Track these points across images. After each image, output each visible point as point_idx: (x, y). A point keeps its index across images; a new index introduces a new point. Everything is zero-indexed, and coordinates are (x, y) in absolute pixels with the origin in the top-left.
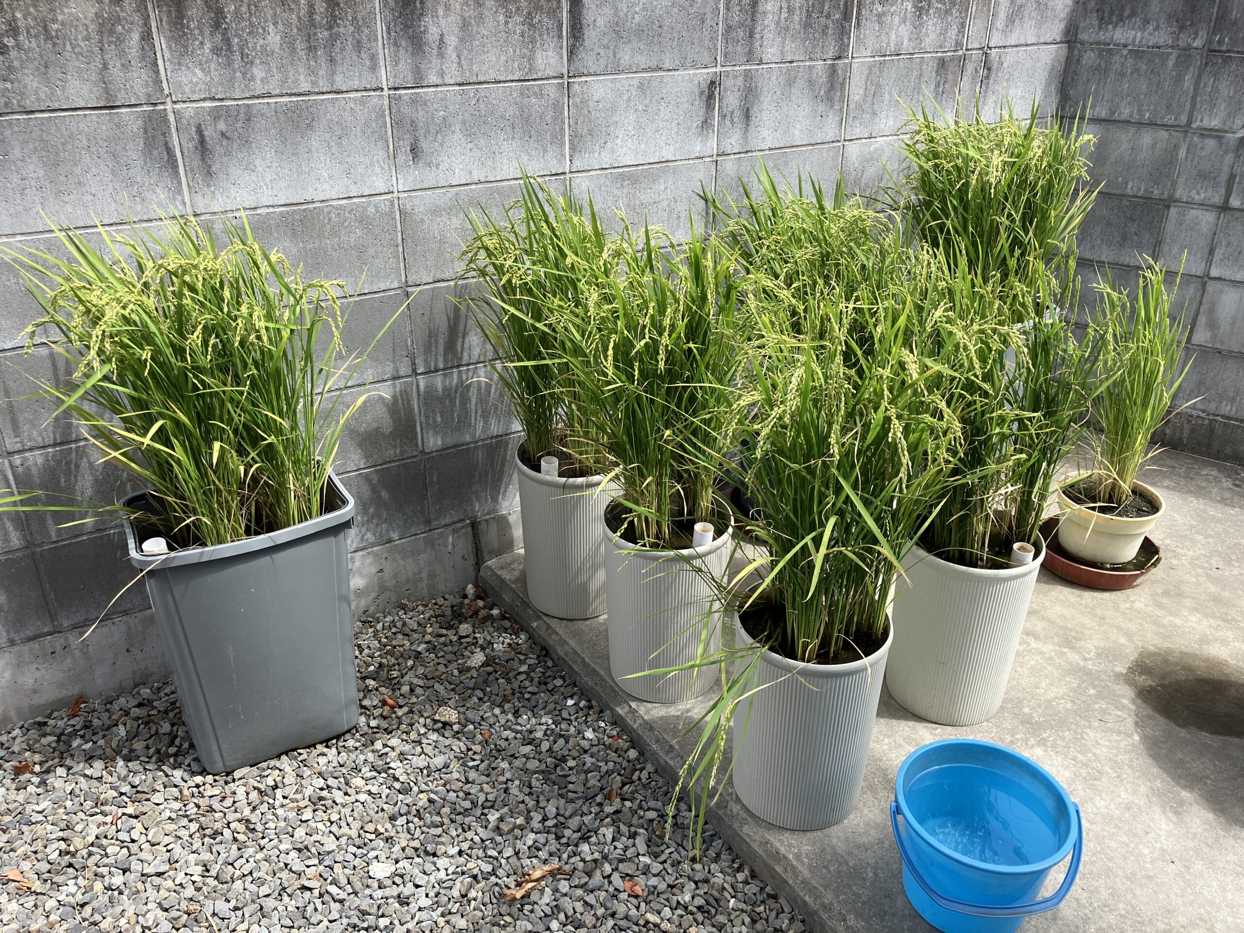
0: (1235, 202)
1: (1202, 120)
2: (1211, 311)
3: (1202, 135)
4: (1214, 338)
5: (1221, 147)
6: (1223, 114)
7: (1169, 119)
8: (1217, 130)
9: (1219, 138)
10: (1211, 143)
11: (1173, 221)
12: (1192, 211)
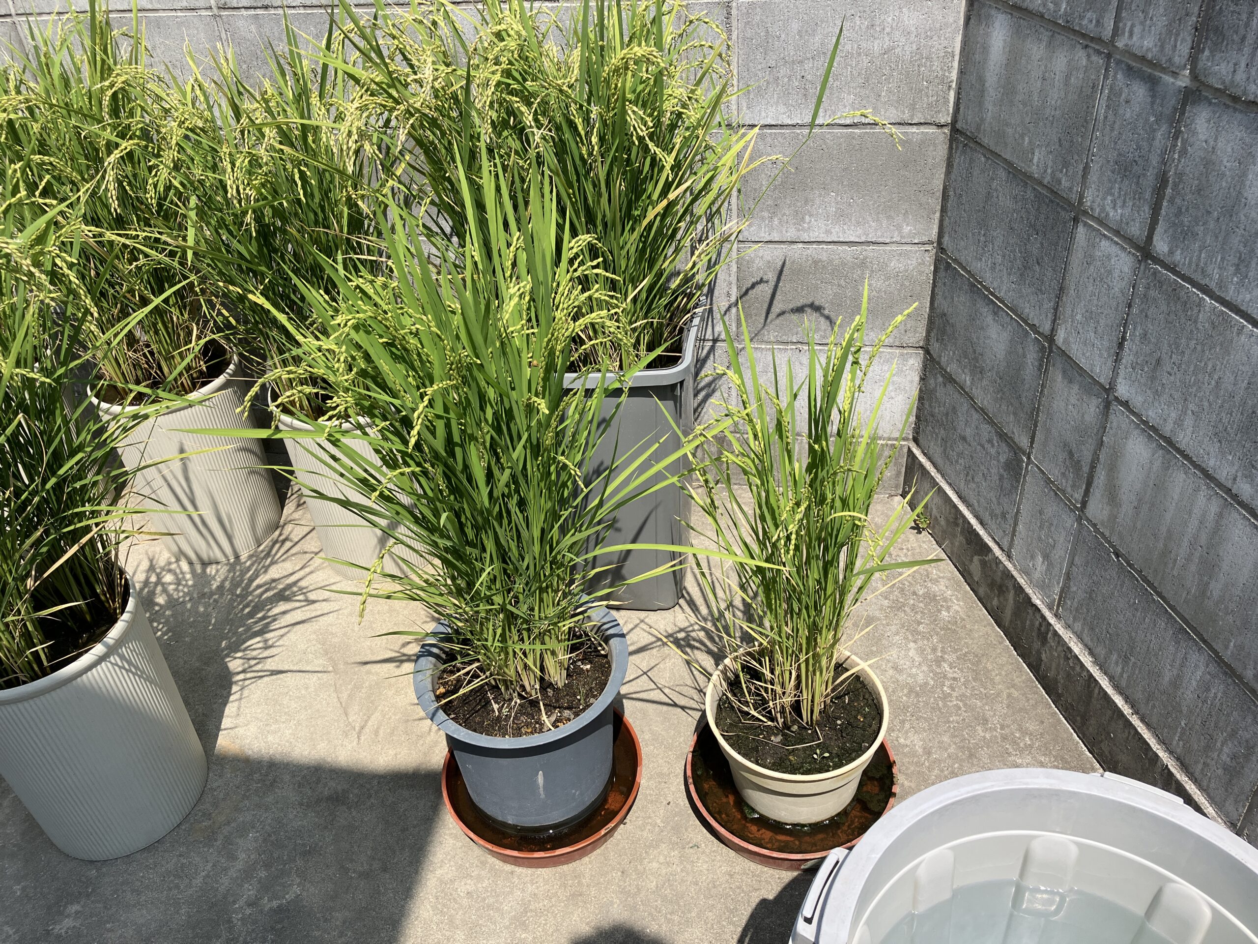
0: (1161, 246)
1: (1131, 34)
2: (1112, 469)
3: (1130, 68)
4: (1113, 518)
5: (1153, 103)
6: (1161, 22)
7: (1088, 23)
8: (1150, 63)
9: (1152, 83)
10: (1139, 92)
11: (1080, 254)
12: (1104, 243)
